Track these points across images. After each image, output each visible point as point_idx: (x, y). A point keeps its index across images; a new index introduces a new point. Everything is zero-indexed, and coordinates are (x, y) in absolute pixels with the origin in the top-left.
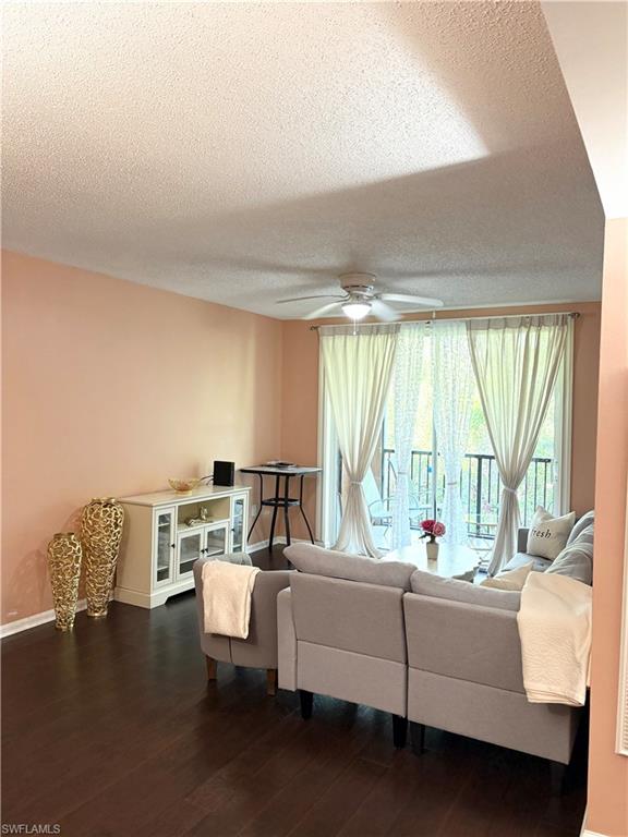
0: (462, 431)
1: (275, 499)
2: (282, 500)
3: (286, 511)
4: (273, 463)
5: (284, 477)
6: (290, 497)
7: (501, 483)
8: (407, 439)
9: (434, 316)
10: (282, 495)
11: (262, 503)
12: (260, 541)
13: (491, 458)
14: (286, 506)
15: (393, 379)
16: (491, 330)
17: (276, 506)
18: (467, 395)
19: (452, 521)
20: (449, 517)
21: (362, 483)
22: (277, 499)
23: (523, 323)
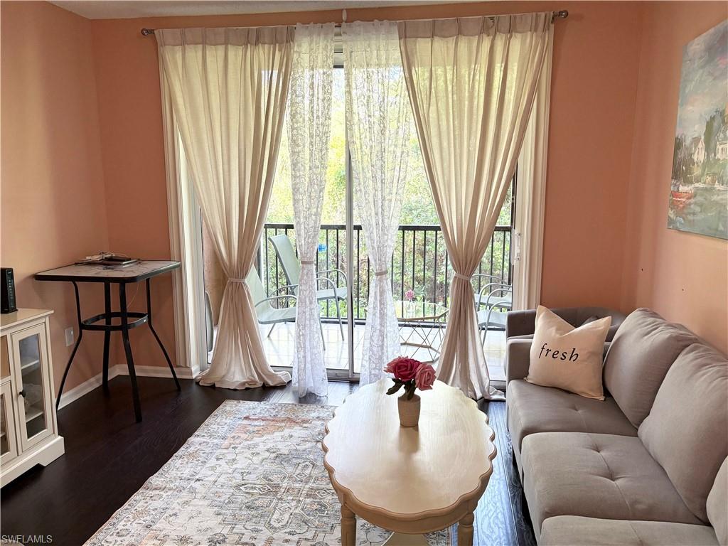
0: (394, 197)
1: (103, 316)
2: (116, 315)
3: (126, 336)
4: (96, 258)
5: (118, 285)
6: (129, 309)
7: (450, 267)
8: (314, 211)
9: (344, 17)
10: (115, 307)
11: (83, 326)
12: (86, 379)
13: (436, 229)
14: (124, 328)
15: (287, 119)
16: (436, 39)
17: (108, 329)
18: (400, 142)
19: (382, 325)
20: (378, 321)
21: (246, 281)
22: (108, 315)
23: (484, 30)
